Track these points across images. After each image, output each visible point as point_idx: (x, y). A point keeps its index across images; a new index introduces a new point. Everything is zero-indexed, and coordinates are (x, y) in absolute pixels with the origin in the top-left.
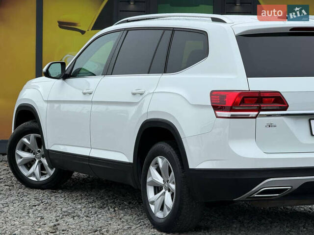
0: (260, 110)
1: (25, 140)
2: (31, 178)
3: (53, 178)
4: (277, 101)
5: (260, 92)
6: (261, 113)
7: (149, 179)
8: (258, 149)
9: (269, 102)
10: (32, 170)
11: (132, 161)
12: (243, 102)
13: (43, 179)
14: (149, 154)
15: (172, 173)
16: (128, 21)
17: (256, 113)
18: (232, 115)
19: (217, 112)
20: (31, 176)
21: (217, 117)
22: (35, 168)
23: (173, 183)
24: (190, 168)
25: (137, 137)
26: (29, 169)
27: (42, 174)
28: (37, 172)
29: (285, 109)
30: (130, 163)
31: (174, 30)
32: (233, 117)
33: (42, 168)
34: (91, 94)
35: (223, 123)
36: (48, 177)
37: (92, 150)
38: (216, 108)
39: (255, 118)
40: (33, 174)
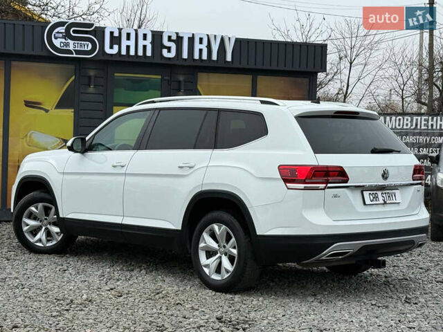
0: (327, 182)
1: (33, 209)
2: (38, 244)
3: (59, 243)
4: (339, 175)
5: (327, 167)
6: (329, 185)
7: (202, 245)
8: (327, 217)
9: (334, 176)
10: (38, 237)
11: (180, 228)
12: (314, 175)
13: (49, 244)
14: (202, 221)
15: (233, 239)
16: (154, 102)
17: (325, 185)
18: (305, 187)
19: (288, 185)
20: (37, 242)
21: (288, 189)
22: (41, 235)
23: (234, 248)
24: (258, 234)
25: (188, 206)
26: (35, 235)
27: (48, 241)
28: (44, 238)
29: (346, 182)
30: (177, 230)
31: (219, 111)
32: (305, 189)
33: (49, 234)
34: (123, 166)
35: (296, 194)
36: (54, 242)
37: (125, 218)
38: (286, 181)
39: (324, 189)
40: (40, 240)
